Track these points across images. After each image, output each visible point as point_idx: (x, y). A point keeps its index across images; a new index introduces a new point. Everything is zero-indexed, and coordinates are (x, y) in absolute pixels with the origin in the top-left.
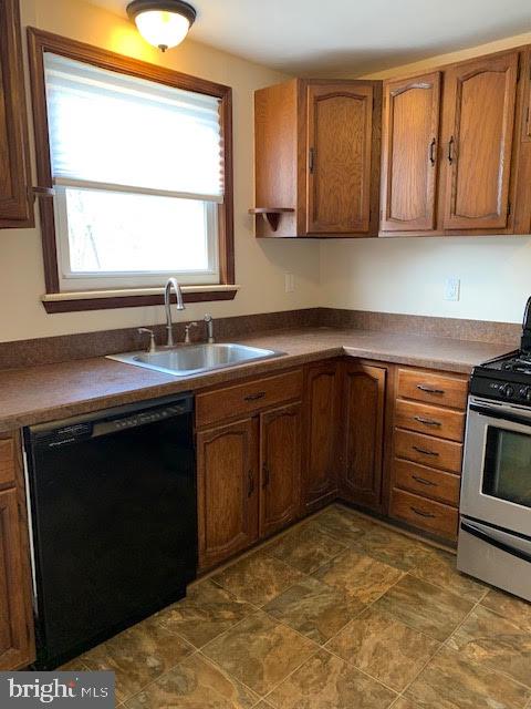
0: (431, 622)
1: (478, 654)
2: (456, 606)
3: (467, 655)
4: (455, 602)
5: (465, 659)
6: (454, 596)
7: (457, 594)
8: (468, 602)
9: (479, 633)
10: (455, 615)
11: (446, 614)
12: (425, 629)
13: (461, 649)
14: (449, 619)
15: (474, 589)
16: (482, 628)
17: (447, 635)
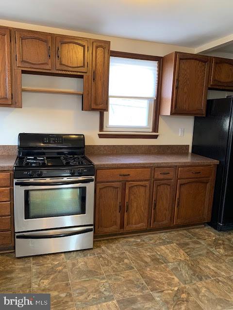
0: (21, 284)
1: (46, 283)
2: (25, 271)
3: (42, 286)
4: (23, 270)
5: (43, 288)
6: (21, 268)
7: (22, 267)
8: (29, 267)
9: (40, 275)
10: (28, 275)
11: (24, 277)
12: (20, 287)
13: (39, 285)
14: (26, 278)
15: (27, 261)
16: (40, 273)
17: (30, 284)
